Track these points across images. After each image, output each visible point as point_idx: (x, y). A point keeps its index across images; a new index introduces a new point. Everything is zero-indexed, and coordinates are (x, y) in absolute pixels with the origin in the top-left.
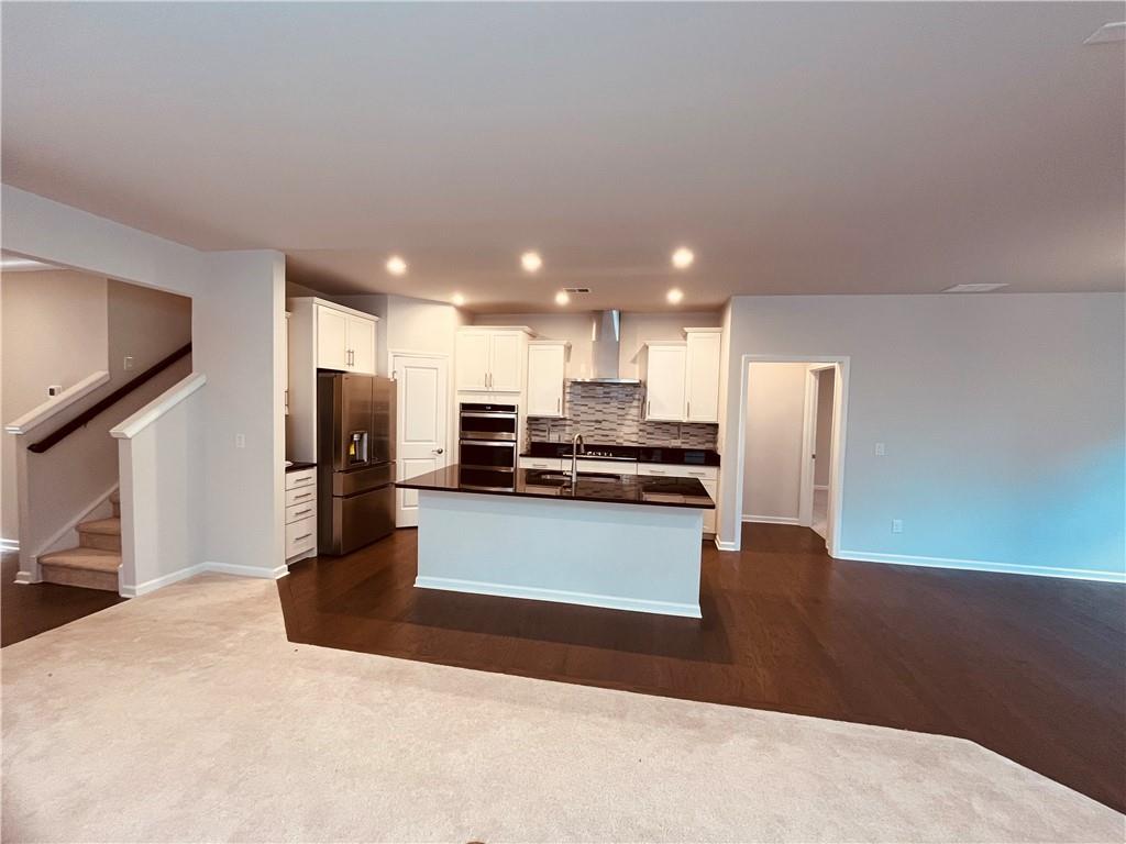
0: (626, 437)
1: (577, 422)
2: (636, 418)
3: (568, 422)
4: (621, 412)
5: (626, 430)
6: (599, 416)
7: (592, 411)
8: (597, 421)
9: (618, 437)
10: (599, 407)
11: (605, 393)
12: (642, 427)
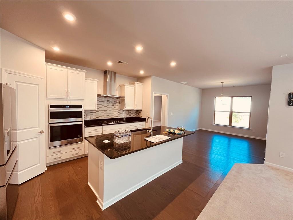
0: (115, 115)
1: (97, 111)
2: (117, 109)
3: (94, 111)
4: (113, 107)
5: (114, 113)
6: (106, 108)
7: (103, 107)
8: (105, 110)
9: (112, 115)
10: (106, 105)
11: (108, 100)
12: (119, 112)
